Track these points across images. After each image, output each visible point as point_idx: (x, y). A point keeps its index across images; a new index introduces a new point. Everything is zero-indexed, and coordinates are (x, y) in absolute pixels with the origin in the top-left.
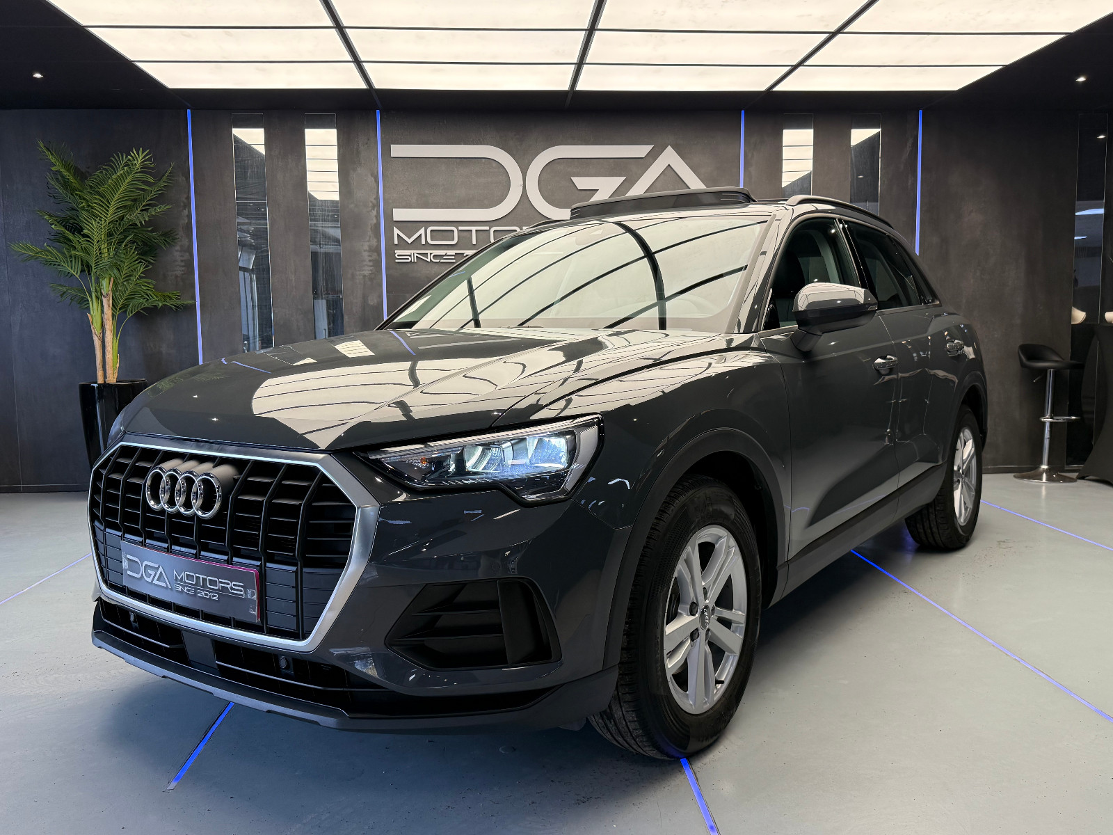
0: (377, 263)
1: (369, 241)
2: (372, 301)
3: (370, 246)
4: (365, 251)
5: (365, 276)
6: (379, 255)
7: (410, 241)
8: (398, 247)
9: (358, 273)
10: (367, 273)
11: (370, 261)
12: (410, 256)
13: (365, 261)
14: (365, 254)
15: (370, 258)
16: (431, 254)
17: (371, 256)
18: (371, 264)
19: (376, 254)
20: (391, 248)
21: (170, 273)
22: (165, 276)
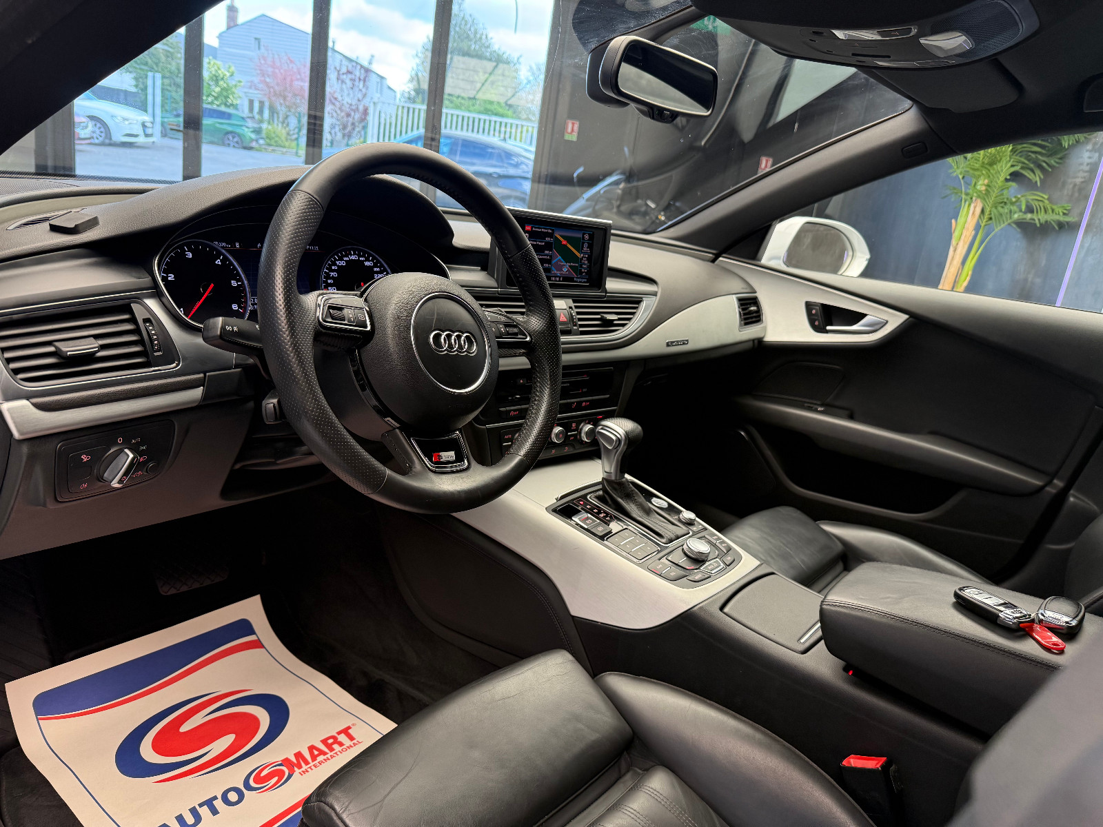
21: (1070, 181)
22: (1064, 184)
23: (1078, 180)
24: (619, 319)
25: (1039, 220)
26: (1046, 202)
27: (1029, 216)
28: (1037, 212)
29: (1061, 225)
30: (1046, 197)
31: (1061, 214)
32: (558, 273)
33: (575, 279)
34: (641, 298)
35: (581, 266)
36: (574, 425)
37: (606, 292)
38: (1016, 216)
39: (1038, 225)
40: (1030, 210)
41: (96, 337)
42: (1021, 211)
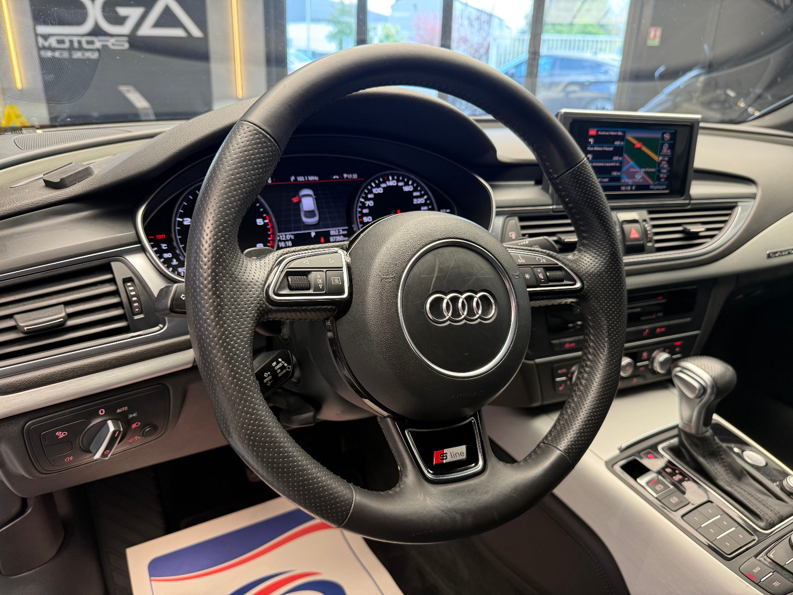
24: (708, 230)
32: (630, 181)
33: (651, 187)
34: (736, 203)
35: (659, 171)
36: (645, 355)
37: (690, 198)
41: (67, 304)
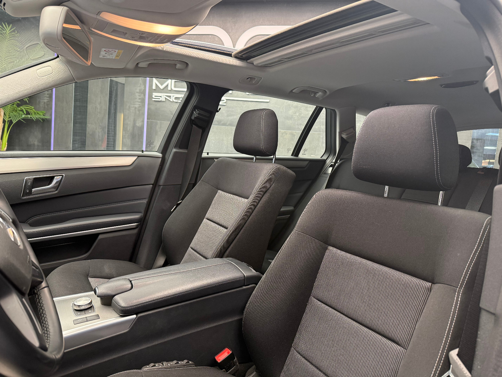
0: (143, 101)
1: (140, 87)
2: (139, 124)
3: (140, 90)
4: (137, 93)
5: (136, 108)
6: (145, 95)
7: (162, 87)
8: (155, 91)
9: (132, 106)
10: (137, 106)
11: (139, 99)
12: (161, 97)
13: (136, 99)
14: (137, 94)
15: (140, 97)
16: (173, 96)
17: (139, 96)
18: (140, 101)
19: (143, 95)
20: (151, 91)
21: (42, 101)
22: (39, 102)
23: (46, 101)
25: (34, 118)
26: (34, 110)
27: (29, 116)
28: (32, 114)
29: (43, 120)
30: (33, 108)
31: (42, 115)
38: (23, 116)
39: (35, 120)
40: (28, 113)
42: (24, 114)
